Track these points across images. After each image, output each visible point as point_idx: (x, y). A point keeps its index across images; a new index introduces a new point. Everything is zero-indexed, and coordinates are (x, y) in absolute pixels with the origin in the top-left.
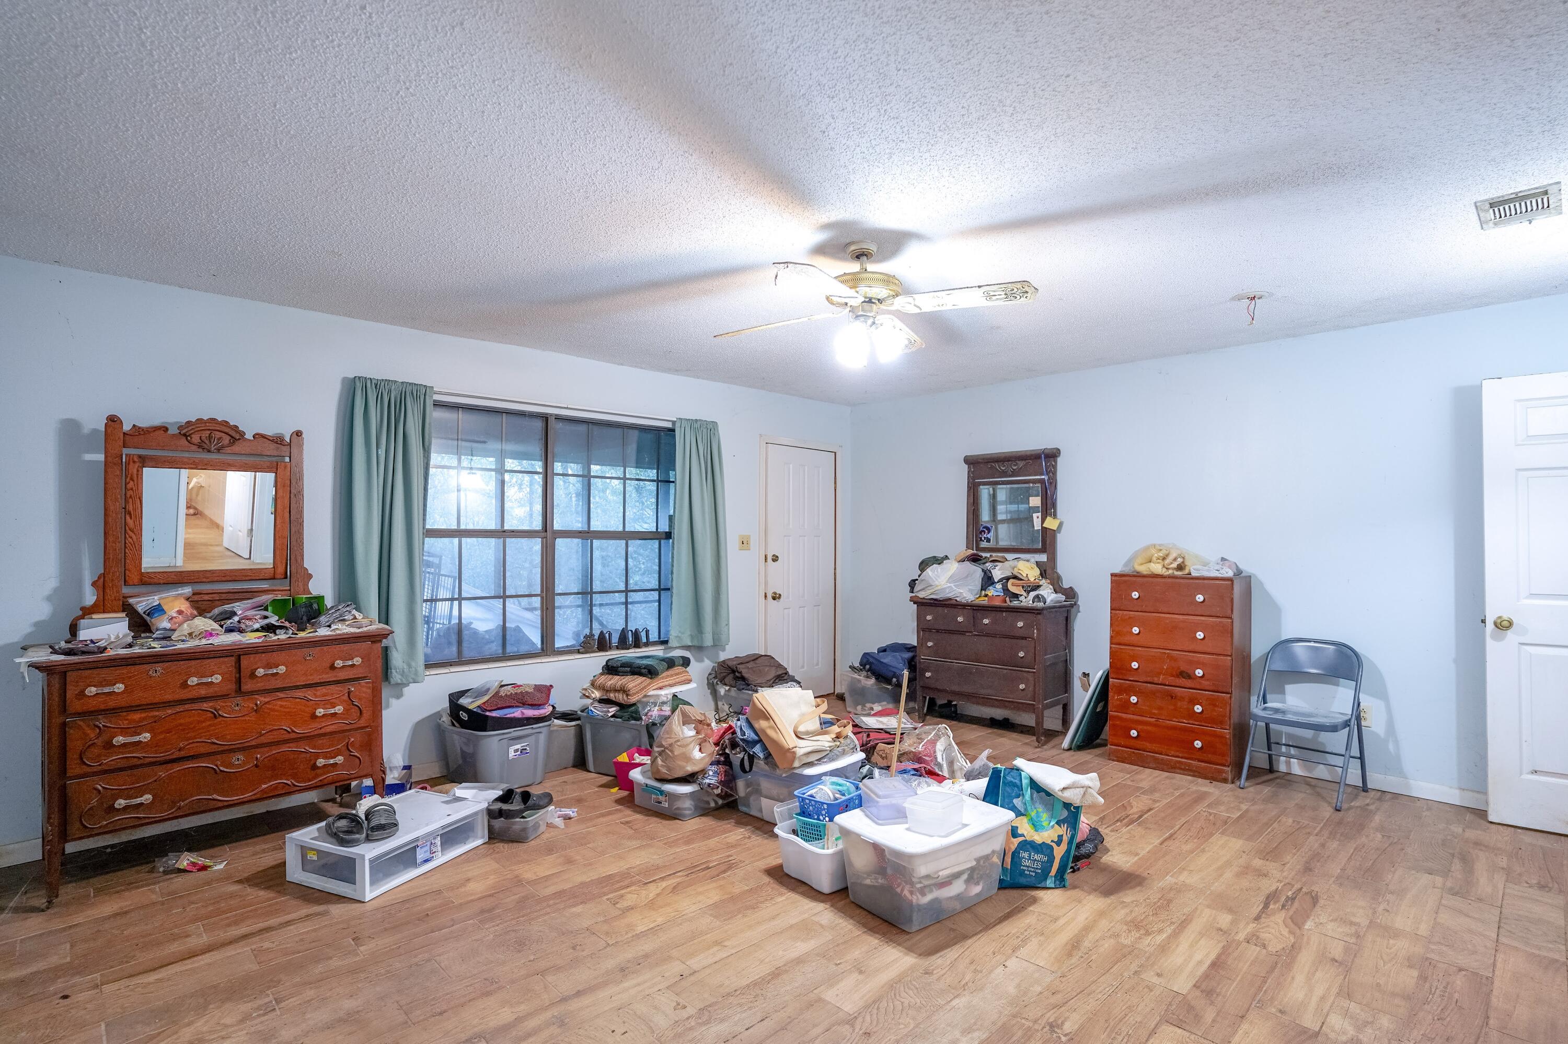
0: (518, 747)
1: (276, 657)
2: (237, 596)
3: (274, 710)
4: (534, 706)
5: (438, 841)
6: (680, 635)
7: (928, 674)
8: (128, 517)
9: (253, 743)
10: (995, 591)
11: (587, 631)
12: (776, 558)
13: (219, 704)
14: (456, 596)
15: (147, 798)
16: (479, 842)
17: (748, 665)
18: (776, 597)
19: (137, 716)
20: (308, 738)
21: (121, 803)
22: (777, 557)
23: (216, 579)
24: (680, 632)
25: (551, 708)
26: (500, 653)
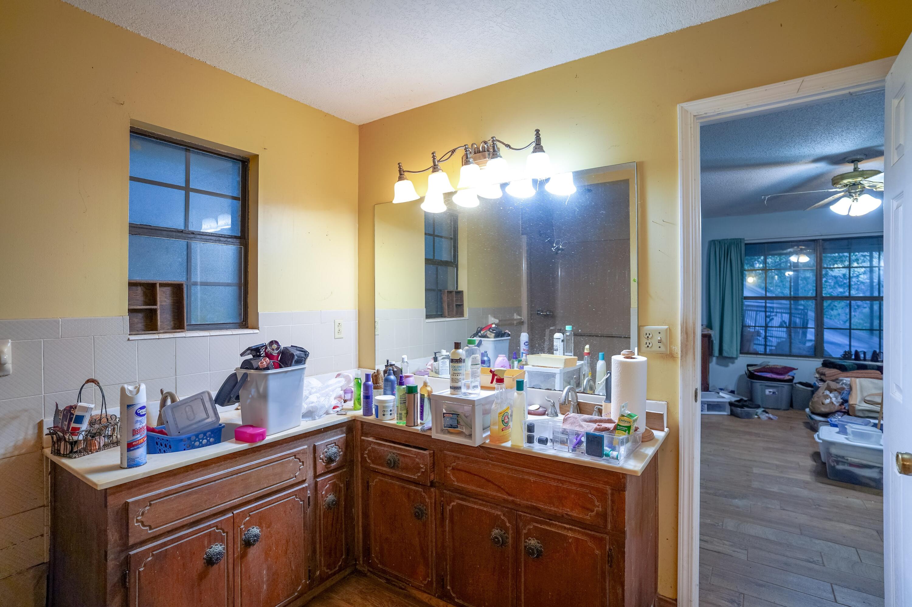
0: (771, 390)
4: (778, 374)
11: (847, 349)
16: (726, 413)
25: (790, 377)
26: (788, 353)
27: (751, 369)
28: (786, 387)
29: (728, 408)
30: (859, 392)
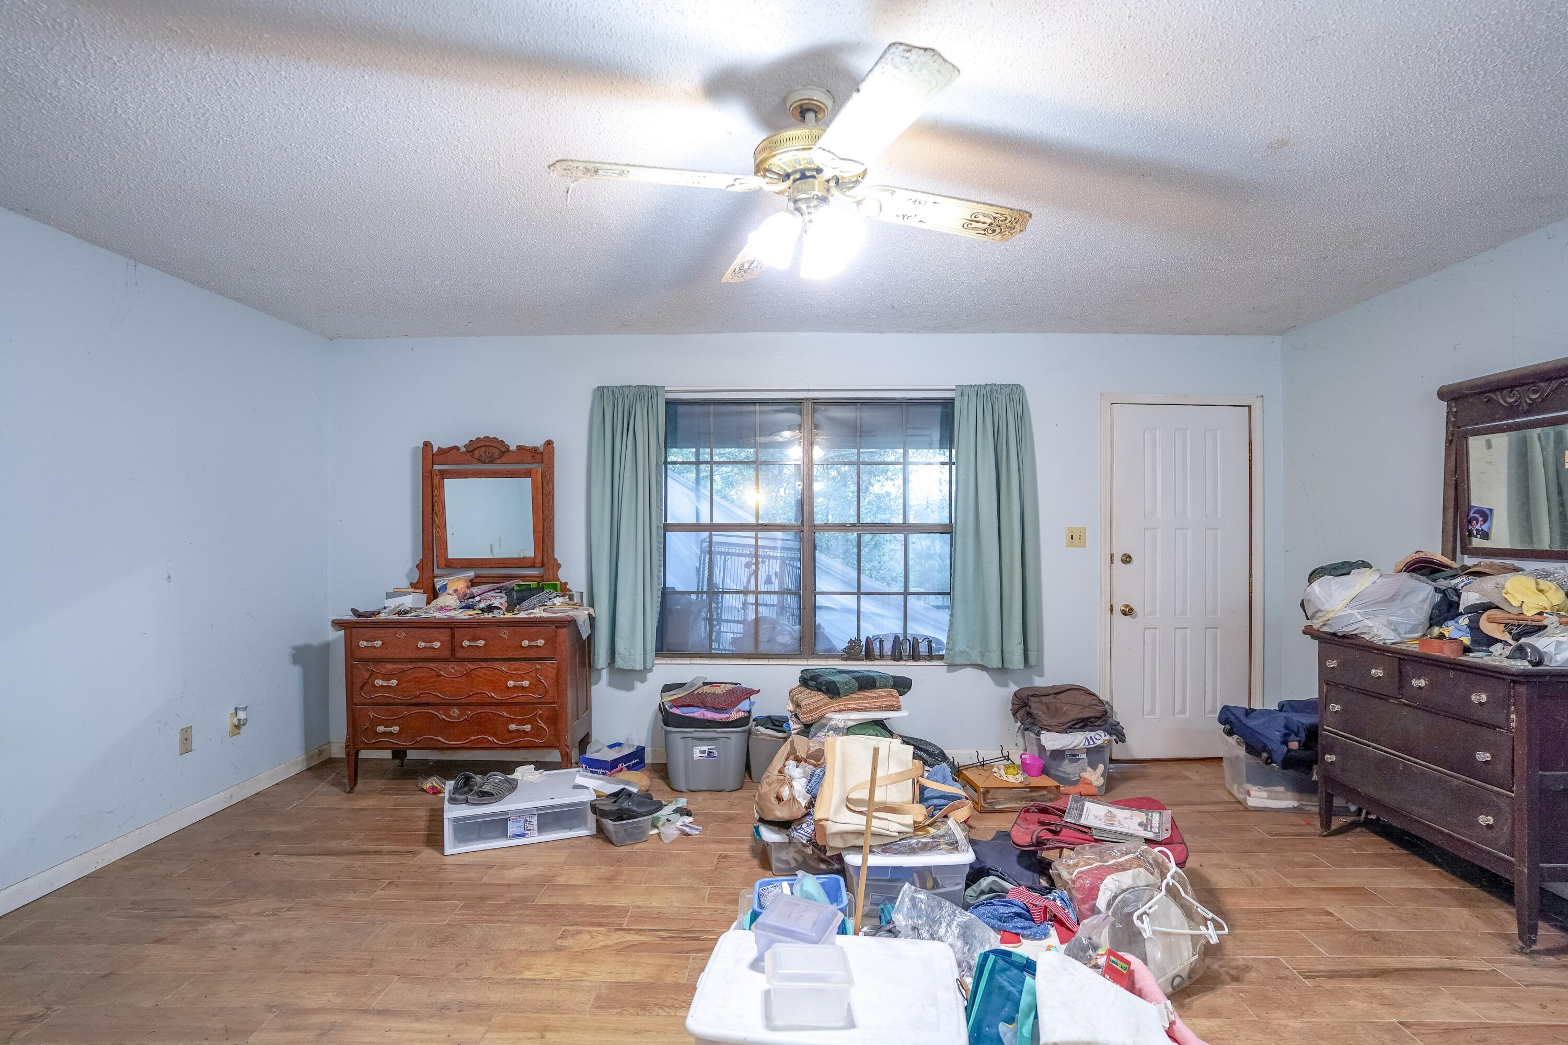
0: (705, 748)
1: (479, 632)
2: (484, 580)
3: (479, 676)
4: (716, 709)
5: (535, 820)
6: (968, 650)
7: (1330, 758)
8: (435, 517)
9: (463, 701)
10: (1456, 629)
11: (854, 636)
12: (1127, 559)
13: (441, 665)
14: (752, 588)
15: (395, 729)
16: (583, 832)
17: (1042, 698)
18: (1128, 612)
19: (390, 666)
20: (499, 704)
21: (381, 729)
22: (1130, 557)
23: (494, 565)
24: (968, 646)
25: (741, 714)
26: (751, 650)
27: (669, 697)
28: (733, 736)
29: (591, 818)
30: (837, 779)
